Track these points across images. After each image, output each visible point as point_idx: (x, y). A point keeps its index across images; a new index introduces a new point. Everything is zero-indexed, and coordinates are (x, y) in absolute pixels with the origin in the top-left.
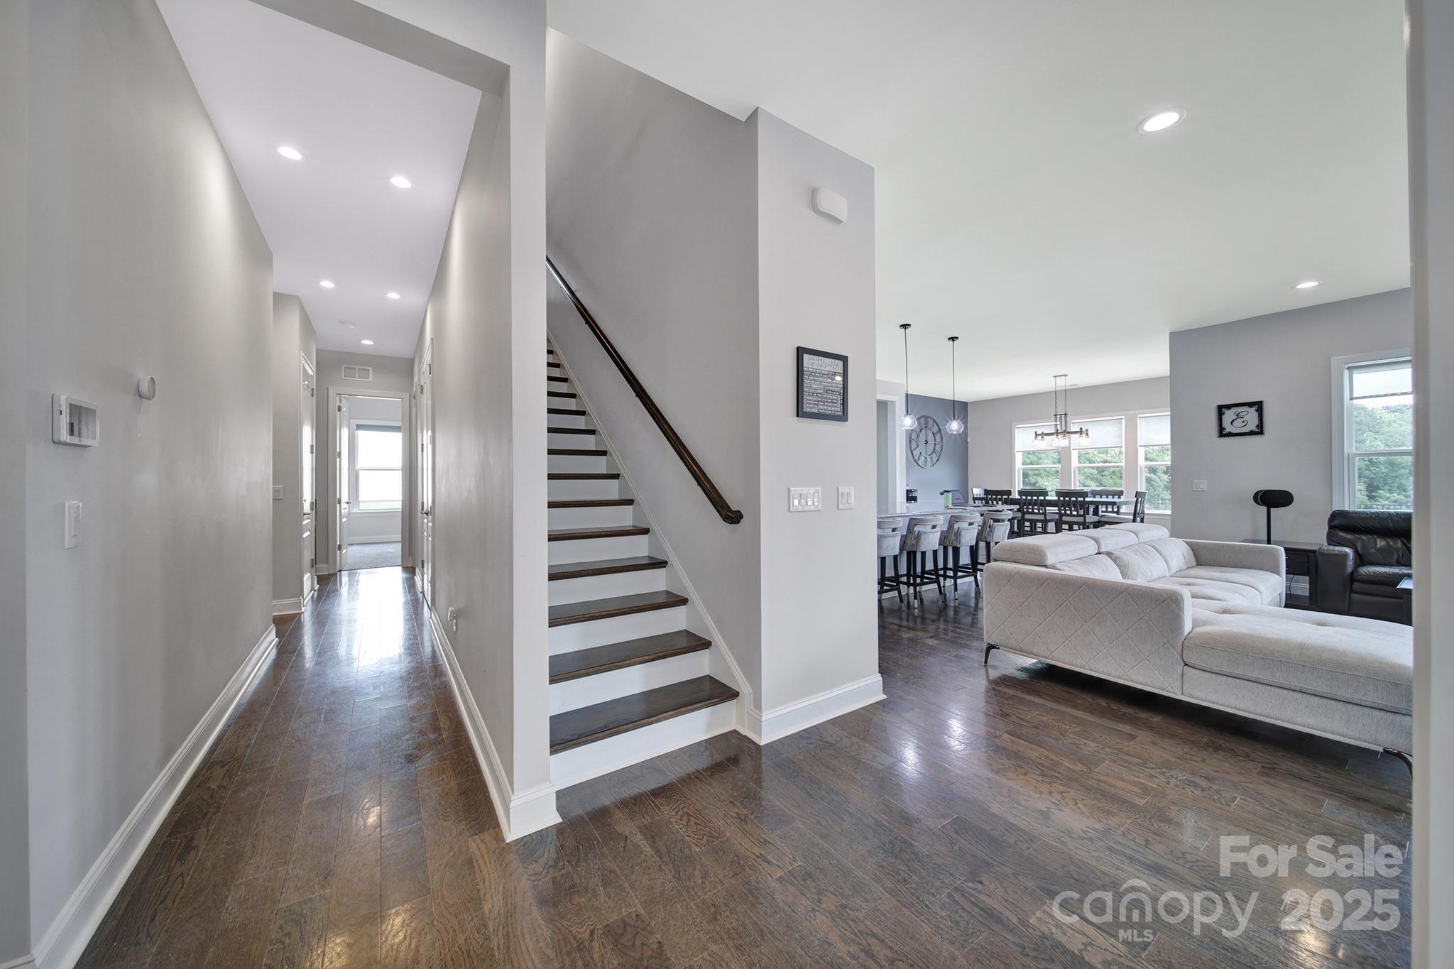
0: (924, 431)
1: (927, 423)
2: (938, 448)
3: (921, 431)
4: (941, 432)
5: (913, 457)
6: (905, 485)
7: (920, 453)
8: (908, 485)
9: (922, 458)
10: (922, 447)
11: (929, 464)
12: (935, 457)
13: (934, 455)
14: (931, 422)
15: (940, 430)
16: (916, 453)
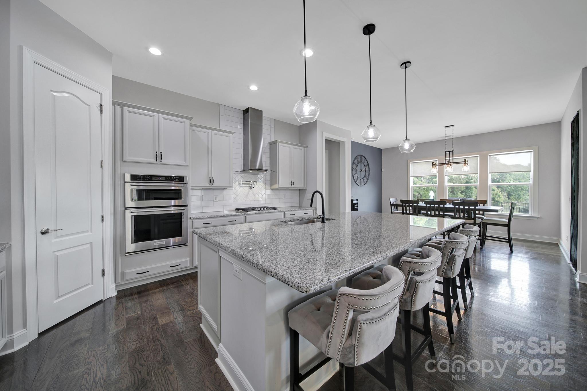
0: (360, 163)
1: (361, 159)
2: (367, 174)
3: (358, 164)
4: (368, 165)
5: (354, 179)
6: (351, 196)
7: (358, 177)
8: (352, 197)
9: (359, 180)
10: (359, 172)
11: (362, 184)
12: (365, 179)
13: (365, 178)
14: (363, 158)
15: (368, 163)
16: (355, 177)
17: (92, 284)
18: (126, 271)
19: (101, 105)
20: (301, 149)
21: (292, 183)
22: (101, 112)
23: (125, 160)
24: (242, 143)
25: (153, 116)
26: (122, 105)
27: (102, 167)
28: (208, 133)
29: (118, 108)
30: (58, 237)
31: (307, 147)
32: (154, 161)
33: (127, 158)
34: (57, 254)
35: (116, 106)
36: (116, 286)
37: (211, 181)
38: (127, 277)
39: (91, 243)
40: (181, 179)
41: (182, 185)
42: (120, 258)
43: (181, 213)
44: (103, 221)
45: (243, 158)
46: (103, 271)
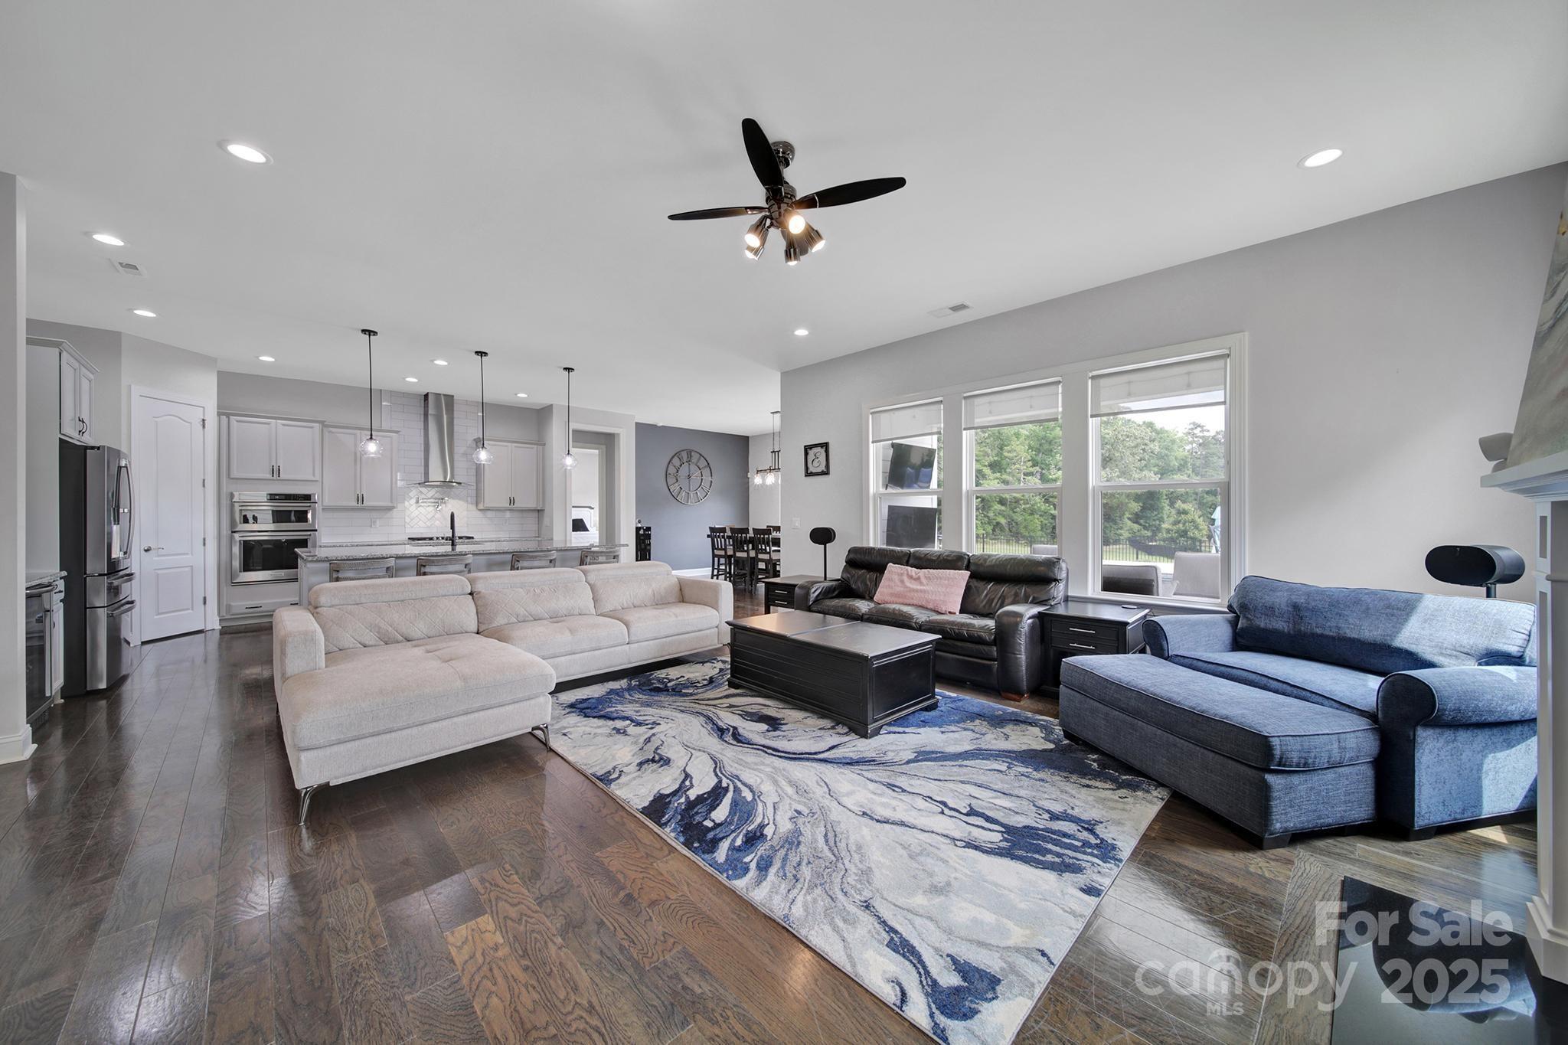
17: (192, 610)
18: (232, 604)
19: (204, 420)
20: (532, 448)
21: (512, 501)
22: (204, 427)
23: (232, 477)
24: (423, 442)
25: (269, 424)
26: (228, 415)
27: (204, 486)
28: (355, 434)
29: (224, 418)
30: (159, 556)
31: (544, 445)
32: (270, 477)
33: (235, 474)
34: (159, 572)
35: (222, 417)
36: (220, 620)
37: (360, 499)
38: (234, 611)
39: (192, 566)
40: (307, 497)
41: (309, 505)
42: (225, 588)
43: (307, 540)
44: (204, 544)
45: (423, 464)
46: (205, 598)
